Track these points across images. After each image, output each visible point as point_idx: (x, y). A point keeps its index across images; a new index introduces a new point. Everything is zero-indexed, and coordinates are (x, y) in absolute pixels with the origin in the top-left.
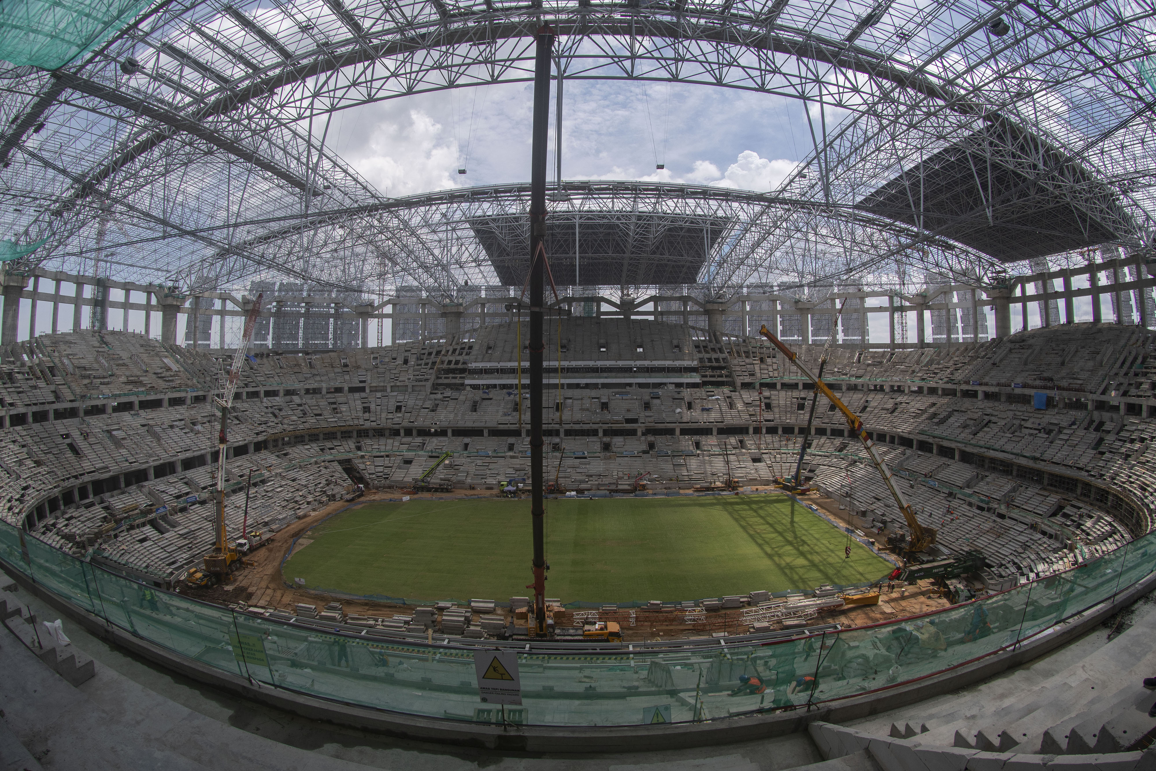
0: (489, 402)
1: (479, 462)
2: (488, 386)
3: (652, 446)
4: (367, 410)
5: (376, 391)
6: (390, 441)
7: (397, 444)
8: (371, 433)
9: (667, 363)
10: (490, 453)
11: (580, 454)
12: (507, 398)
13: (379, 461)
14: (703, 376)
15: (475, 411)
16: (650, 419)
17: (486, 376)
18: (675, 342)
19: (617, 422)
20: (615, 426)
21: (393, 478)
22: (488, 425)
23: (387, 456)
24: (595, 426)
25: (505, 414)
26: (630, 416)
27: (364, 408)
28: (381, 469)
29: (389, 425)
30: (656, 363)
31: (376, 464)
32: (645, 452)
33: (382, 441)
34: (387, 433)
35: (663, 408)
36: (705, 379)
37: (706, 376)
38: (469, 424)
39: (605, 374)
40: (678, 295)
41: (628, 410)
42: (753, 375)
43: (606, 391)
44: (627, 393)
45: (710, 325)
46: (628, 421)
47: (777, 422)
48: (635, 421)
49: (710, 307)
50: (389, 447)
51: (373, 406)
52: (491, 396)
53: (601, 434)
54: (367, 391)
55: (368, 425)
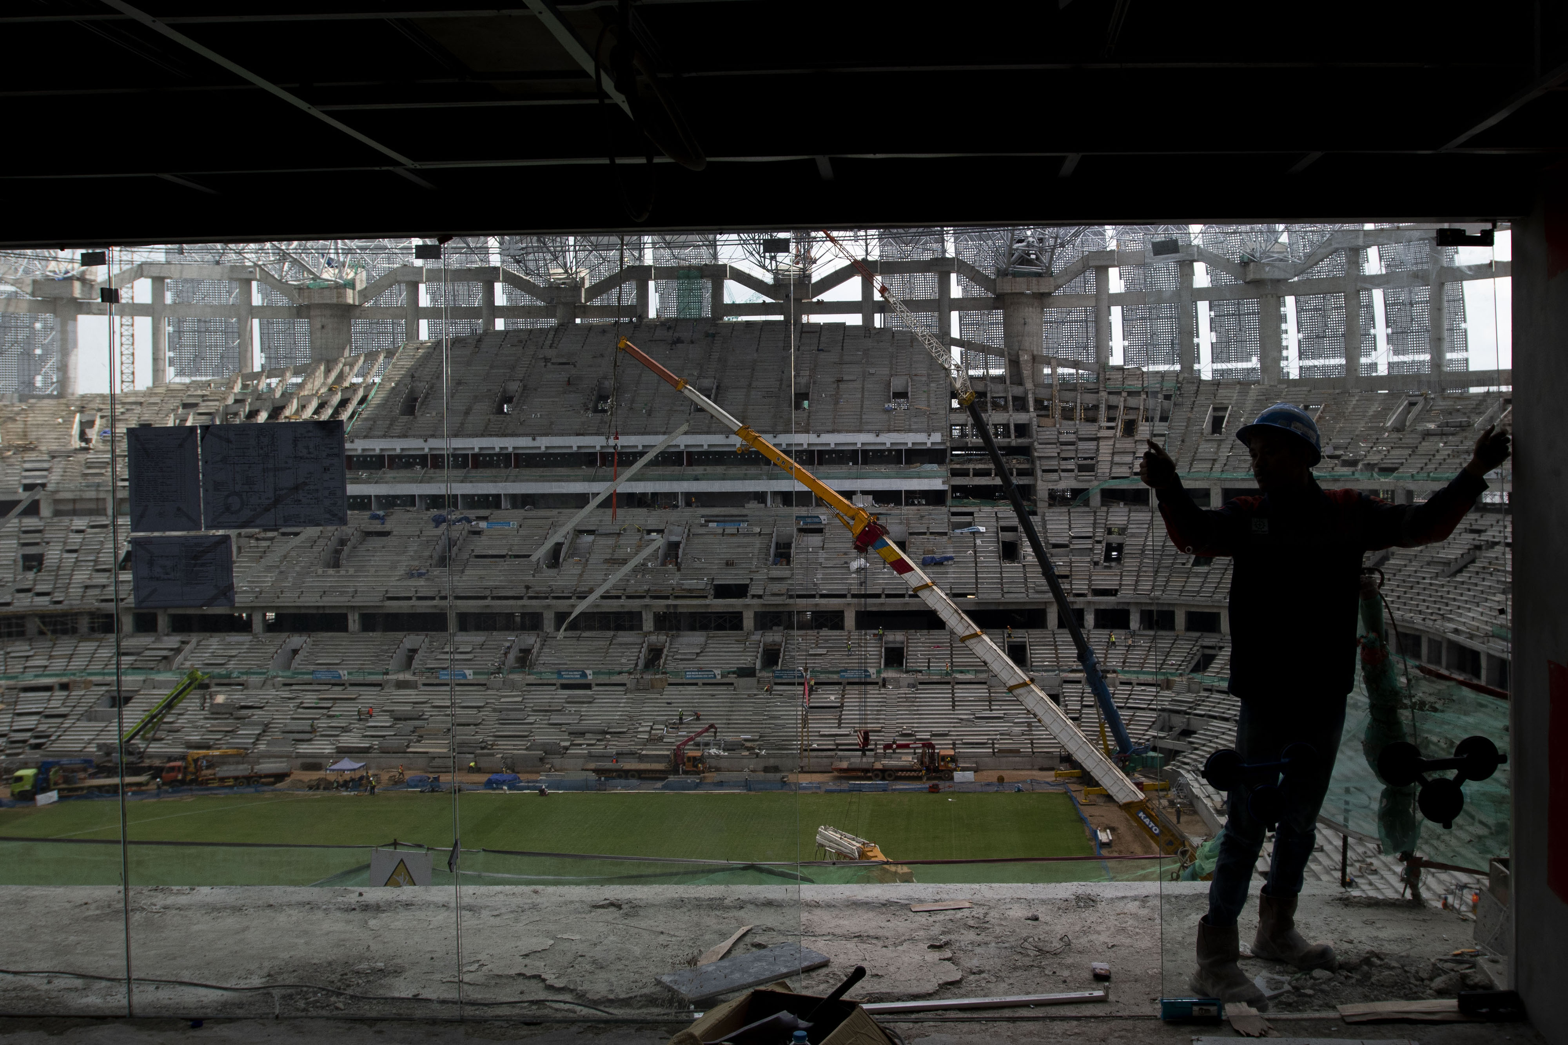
0: (377, 542)
1: (310, 699)
2: (390, 502)
3: (771, 657)
4: (33, 562)
5: (75, 513)
6: (87, 647)
7: (106, 652)
8: (32, 626)
9: (860, 440)
10: (344, 675)
11: (575, 678)
12: (432, 531)
13: (33, 702)
14: (955, 473)
15: (336, 565)
16: (776, 587)
17: (390, 474)
18: (897, 384)
19: (691, 594)
20: (687, 605)
21: (57, 747)
22: (358, 601)
23: (64, 687)
24: (634, 605)
25: (411, 575)
26: (730, 578)
27: (26, 558)
28: (30, 722)
29: (92, 602)
30: (831, 440)
31: (20, 708)
32: (746, 672)
33: (65, 646)
34: (84, 624)
35: (822, 555)
36: (959, 481)
37: (964, 473)
38: (310, 600)
39: (699, 470)
40: (927, 256)
41: (729, 564)
42: (1091, 468)
43: (685, 514)
44: (743, 518)
45: (1007, 336)
46: (722, 591)
47: (1126, 595)
48: (740, 591)
49: (1007, 286)
50: (78, 663)
51: (53, 555)
52: (387, 527)
53: (648, 624)
54: (46, 511)
55: (23, 603)
